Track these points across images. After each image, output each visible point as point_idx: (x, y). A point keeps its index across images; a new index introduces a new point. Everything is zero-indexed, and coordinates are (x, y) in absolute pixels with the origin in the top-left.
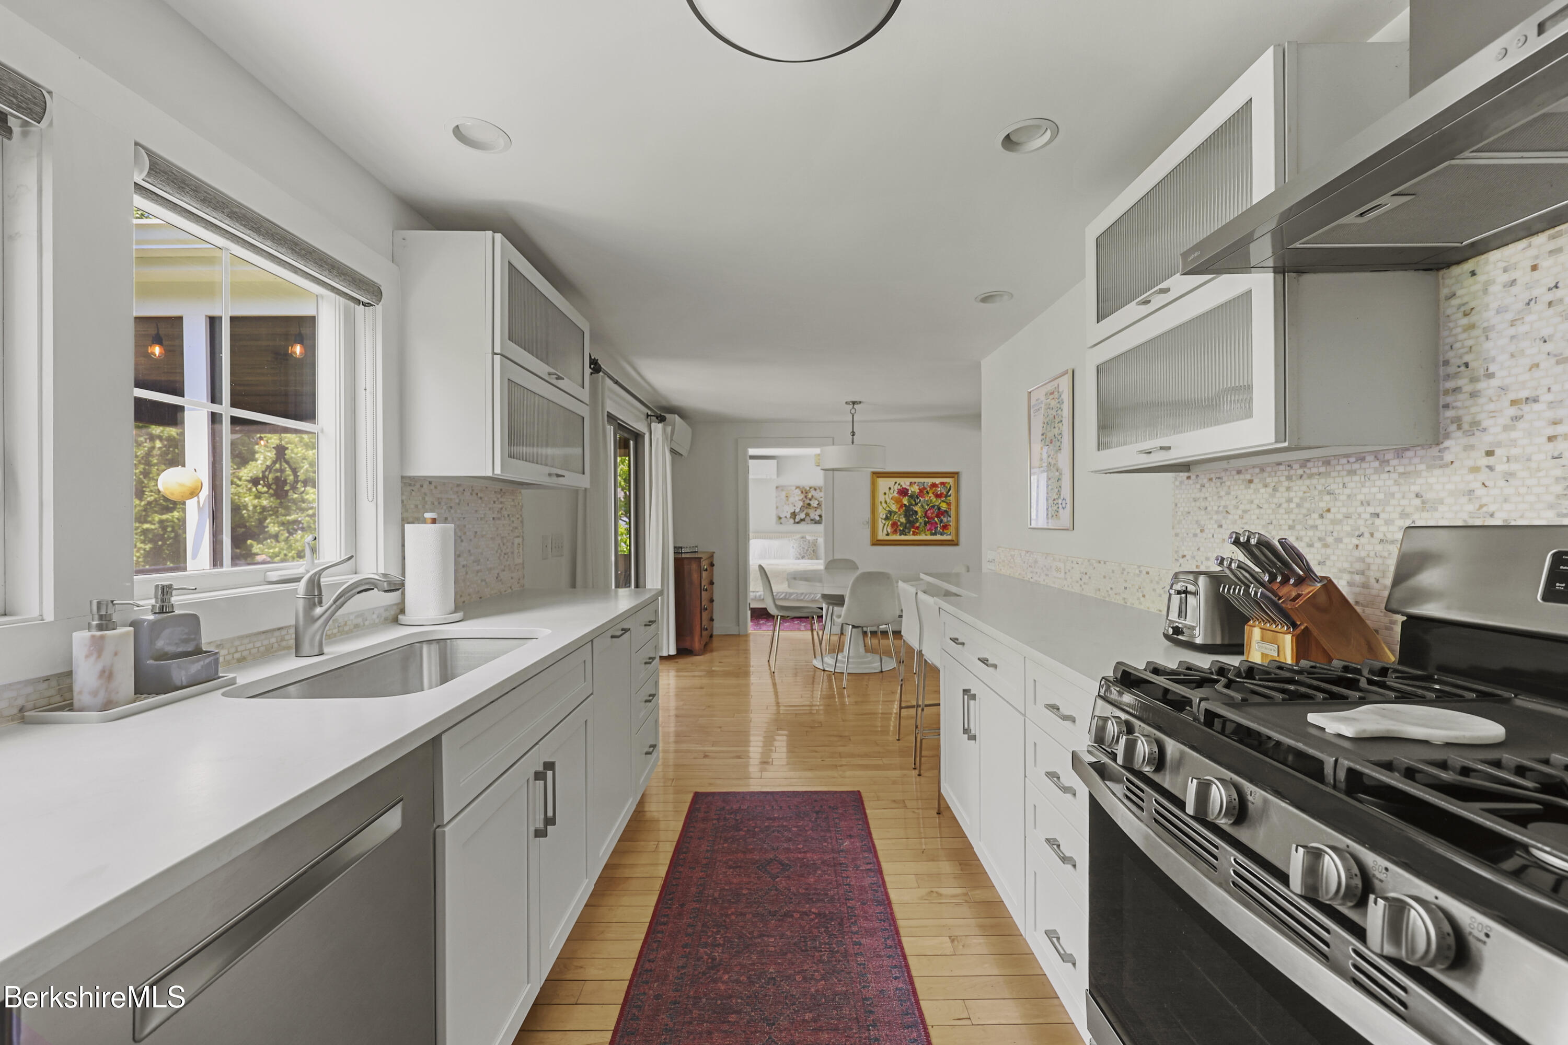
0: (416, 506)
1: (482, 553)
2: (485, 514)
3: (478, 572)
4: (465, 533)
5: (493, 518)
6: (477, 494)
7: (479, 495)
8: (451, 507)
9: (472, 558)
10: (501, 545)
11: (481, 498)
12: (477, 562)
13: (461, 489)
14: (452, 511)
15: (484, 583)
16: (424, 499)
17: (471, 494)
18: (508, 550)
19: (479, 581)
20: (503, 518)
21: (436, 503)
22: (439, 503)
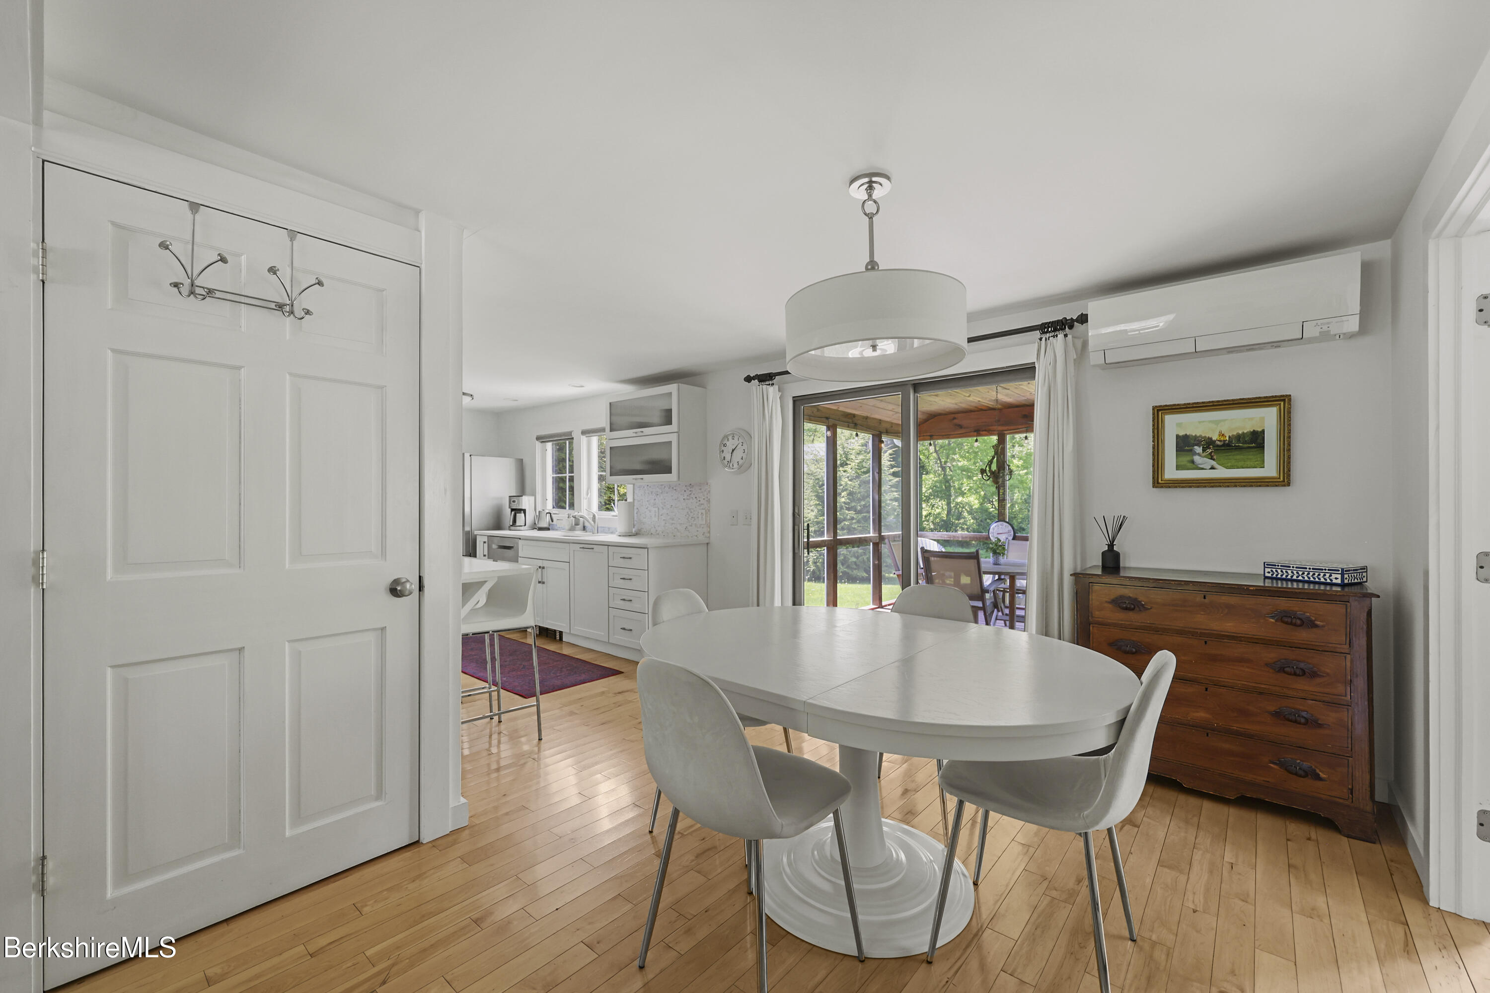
0: (642, 495)
1: (675, 515)
2: (678, 497)
3: (672, 524)
4: (665, 506)
5: (684, 499)
6: (673, 488)
7: (674, 488)
8: (658, 495)
9: (669, 517)
10: (689, 512)
11: (675, 490)
12: (673, 519)
13: (663, 487)
14: (658, 496)
15: (676, 530)
16: (645, 492)
17: (669, 488)
18: (694, 516)
19: (673, 528)
20: (691, 499)
21: (650, 493)
22: (652, 493)
